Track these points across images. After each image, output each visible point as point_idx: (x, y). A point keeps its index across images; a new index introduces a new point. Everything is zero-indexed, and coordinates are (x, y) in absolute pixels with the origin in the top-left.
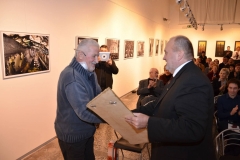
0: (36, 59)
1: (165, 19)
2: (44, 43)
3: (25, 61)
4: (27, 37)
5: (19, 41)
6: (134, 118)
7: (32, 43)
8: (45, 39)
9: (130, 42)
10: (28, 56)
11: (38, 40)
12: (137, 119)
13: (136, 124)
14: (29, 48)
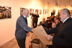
0: (7, 15)
1: (48, 3)
2: (10, 10)
3: (3, 15)
4: (4, 7)
5: (1, 8)
6: (48, 37)
7: (5, 9)
8: (10, 8)
9: (37, 10)
10: (4, 13)
11: (8, 8)
12: (49, 37)
13: (48, 39)
14: (5, 11)
